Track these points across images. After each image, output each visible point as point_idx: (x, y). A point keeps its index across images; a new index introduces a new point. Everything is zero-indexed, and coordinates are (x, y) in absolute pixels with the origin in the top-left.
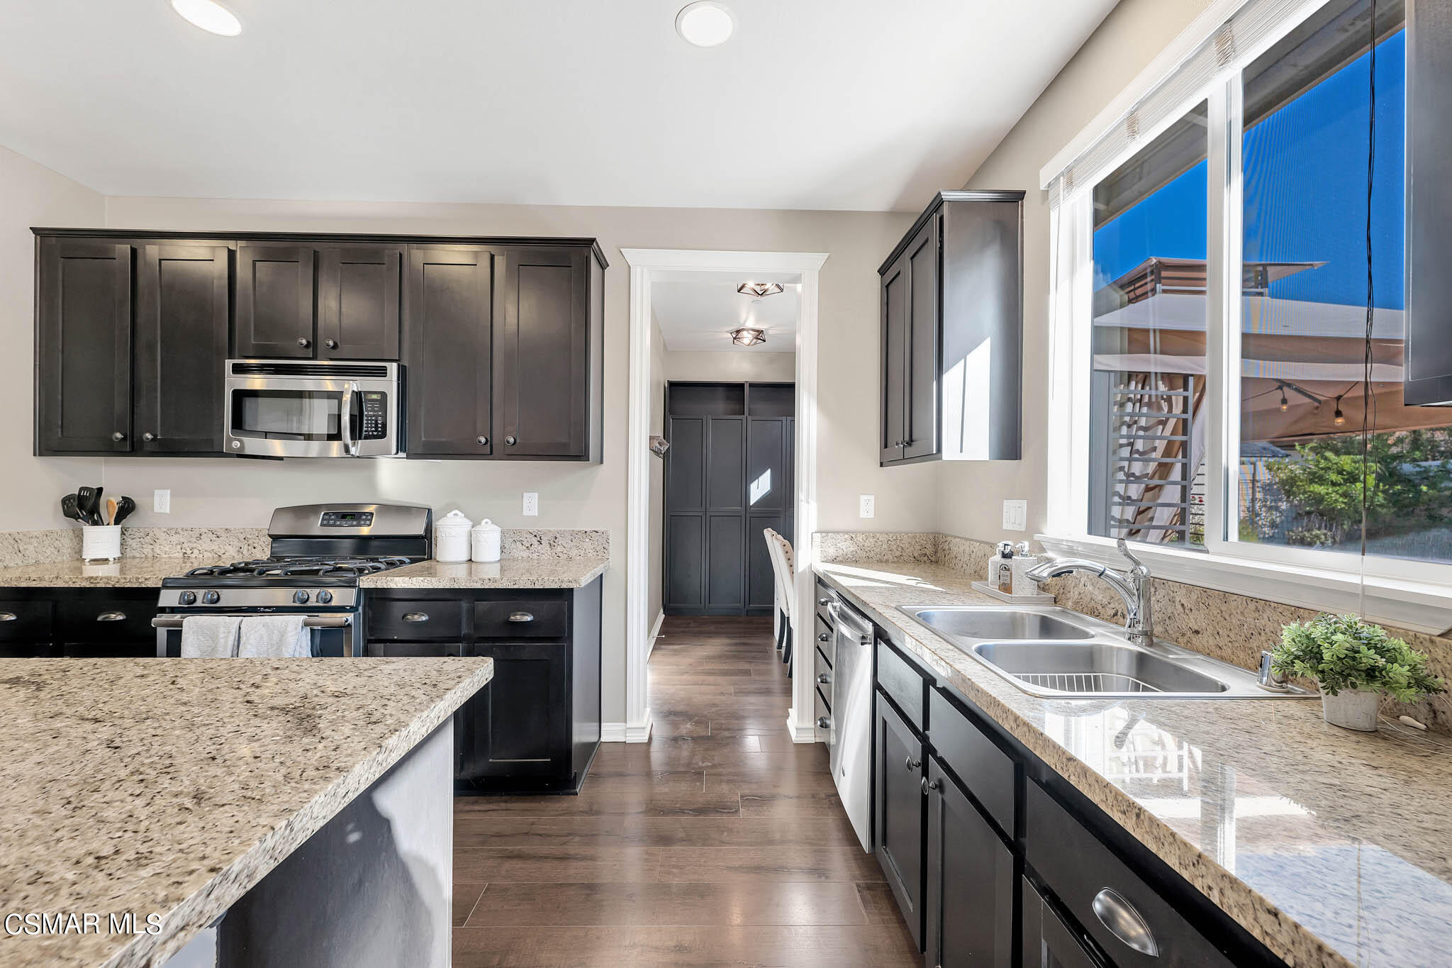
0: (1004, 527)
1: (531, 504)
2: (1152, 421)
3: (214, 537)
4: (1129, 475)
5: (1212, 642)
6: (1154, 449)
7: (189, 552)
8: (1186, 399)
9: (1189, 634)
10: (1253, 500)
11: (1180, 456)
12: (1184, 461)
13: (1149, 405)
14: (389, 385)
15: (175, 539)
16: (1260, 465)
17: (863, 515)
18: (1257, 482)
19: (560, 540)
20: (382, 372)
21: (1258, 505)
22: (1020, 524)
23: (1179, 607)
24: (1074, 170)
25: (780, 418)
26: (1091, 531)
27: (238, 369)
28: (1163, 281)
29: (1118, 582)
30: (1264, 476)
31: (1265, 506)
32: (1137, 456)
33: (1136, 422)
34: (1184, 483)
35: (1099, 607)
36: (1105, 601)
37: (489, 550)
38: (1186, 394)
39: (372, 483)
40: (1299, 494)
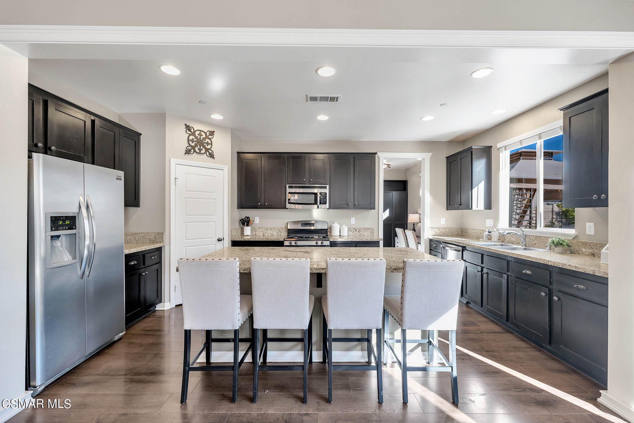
0: (486, 226)
1: (353, 221)
2: (522, 200)
3: (271, 230)
4: (516, 213)
5: (538, 245)
6: (523, 206)
7: (264, 233)
8: (531, 194)
9: (534, 245)
10: (552, 218)
11: (529, 208)
12: (530, 209)
13: (521, 195)
14: (327, 191)
15: (261, 230)
16: (555, 205)
17: (442, 223)
18: (554, 211)
19: (361, 230)
20: (325, 188)
21: (554, 220)
22: (491, 225)
23: (532, 240)
24: (507, 147)
25: (392, 192)
26: (509, 227)
27: (290, 187)
28: (522, 156)
29: (519, 235)
30: (556, 209)
31: (557, 221)
32: (518, 208)
33: (518, 200)
34: (530, 215)
35: (514, 242)
36: (515, 241)
37: (345, 232)
38: (531, 193)
39: (311, 215)
40: (570, 216)
